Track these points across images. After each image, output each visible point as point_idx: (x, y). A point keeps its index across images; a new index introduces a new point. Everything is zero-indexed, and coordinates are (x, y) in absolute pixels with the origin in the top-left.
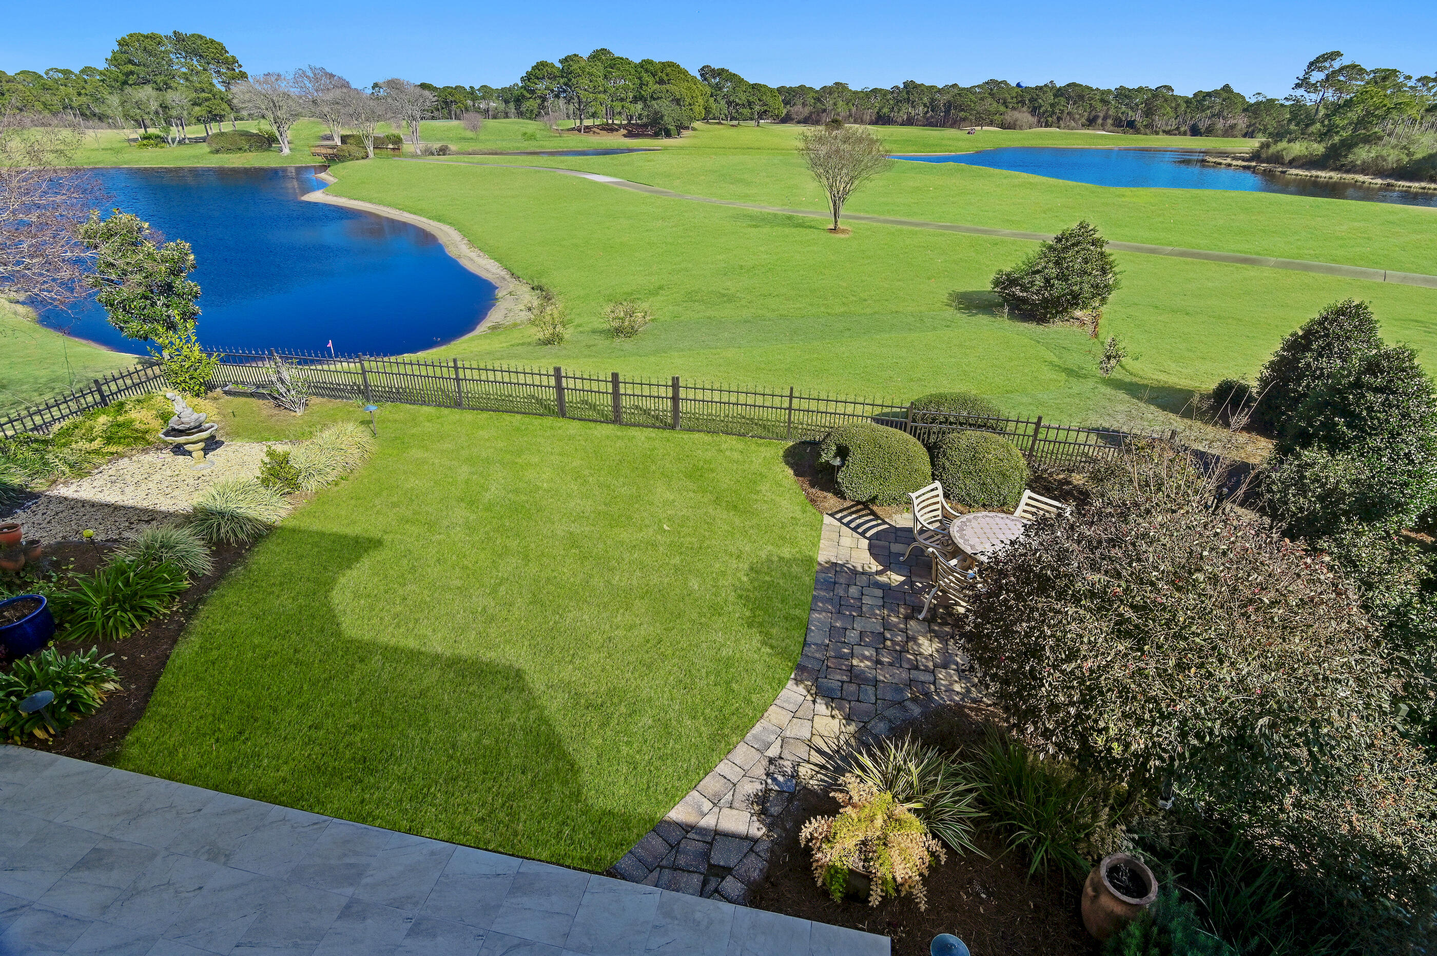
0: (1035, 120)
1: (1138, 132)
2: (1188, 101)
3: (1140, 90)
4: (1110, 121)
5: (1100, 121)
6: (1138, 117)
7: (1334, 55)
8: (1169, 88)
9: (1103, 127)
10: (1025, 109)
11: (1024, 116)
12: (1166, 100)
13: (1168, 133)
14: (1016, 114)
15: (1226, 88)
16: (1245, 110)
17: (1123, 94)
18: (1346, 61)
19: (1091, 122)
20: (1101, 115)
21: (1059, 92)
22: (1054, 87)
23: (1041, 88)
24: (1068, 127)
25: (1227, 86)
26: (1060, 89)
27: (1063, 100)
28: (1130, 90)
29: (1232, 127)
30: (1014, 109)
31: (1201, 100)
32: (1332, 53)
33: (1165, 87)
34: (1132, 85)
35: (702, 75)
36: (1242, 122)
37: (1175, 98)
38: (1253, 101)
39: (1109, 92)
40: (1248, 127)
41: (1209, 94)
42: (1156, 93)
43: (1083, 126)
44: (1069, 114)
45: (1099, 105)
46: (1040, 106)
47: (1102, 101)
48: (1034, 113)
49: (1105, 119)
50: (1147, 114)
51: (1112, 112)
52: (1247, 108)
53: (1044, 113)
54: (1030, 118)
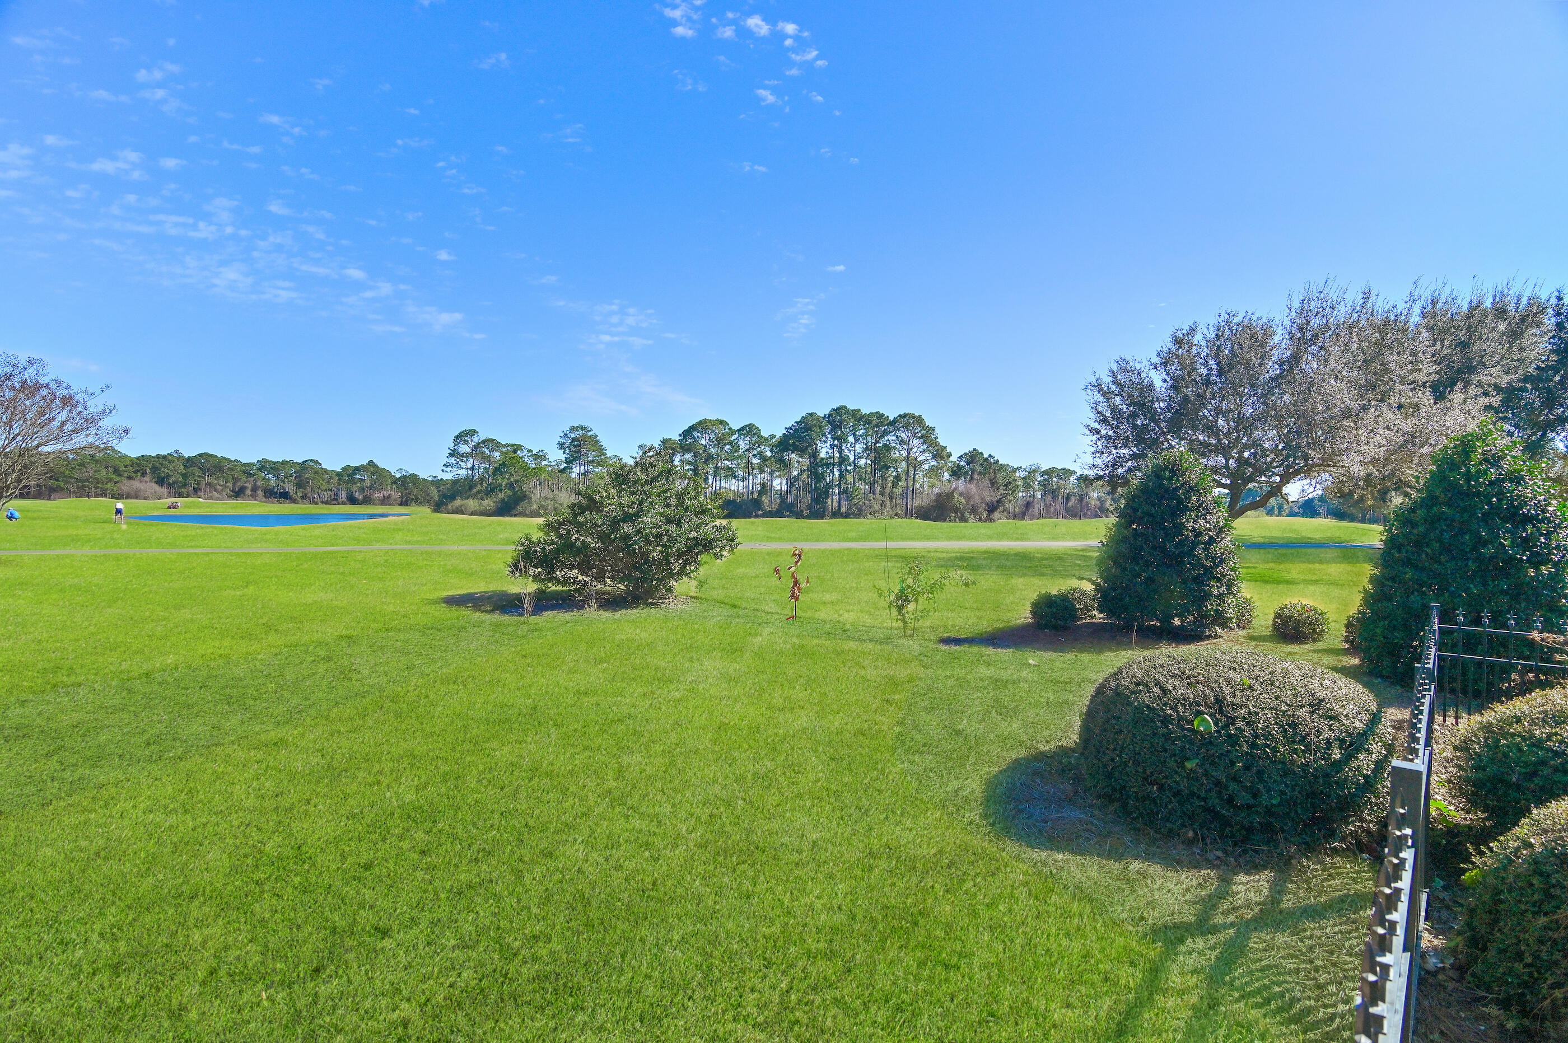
0: (164, 490)
1: (294, 501)
2: (338, 474)
3: (285, 463)
4: (260, 493)
5: (248, 492)
6: (290, 488)
7: (472, 432)
8: (316, 462)
9: (254, 496)
10: (147, 478)
11: (149, 486)
12: (316, 472)
13: (327, 503)
14: (136, 484)
15: (371, 463)
16: (395, 483)
17: (265, 466)
18: (483, 435)
19: (238, 493)
20: (249, 485)
21: (190, 462)
22: (180, 457)
23: (164, 457)
24: (211, 498)
25: (371, 462)
26: (189, 459)
27: (197, 472)
28: (275, 463)
29: (389, 497)
30: (130, 478)
31: (349, 474)
32: (470, 430)
33: (311, 460)
36: (396, 495)
37: (326, 471)
38: (398, 476)
39: (250, 465)
40: (402, 497)
41: (357, 468)
42: (304, 466)
43: (229, 497)
44: (208, 484)
45: (243, 477)
46: (168, 476)
47: (244, 472)
48: (160, 482)
49: (254, 489)
50: (300, 485)
51: (260, 483)
52: (395, 481)
53: (174, 483)
54: (156, 487)
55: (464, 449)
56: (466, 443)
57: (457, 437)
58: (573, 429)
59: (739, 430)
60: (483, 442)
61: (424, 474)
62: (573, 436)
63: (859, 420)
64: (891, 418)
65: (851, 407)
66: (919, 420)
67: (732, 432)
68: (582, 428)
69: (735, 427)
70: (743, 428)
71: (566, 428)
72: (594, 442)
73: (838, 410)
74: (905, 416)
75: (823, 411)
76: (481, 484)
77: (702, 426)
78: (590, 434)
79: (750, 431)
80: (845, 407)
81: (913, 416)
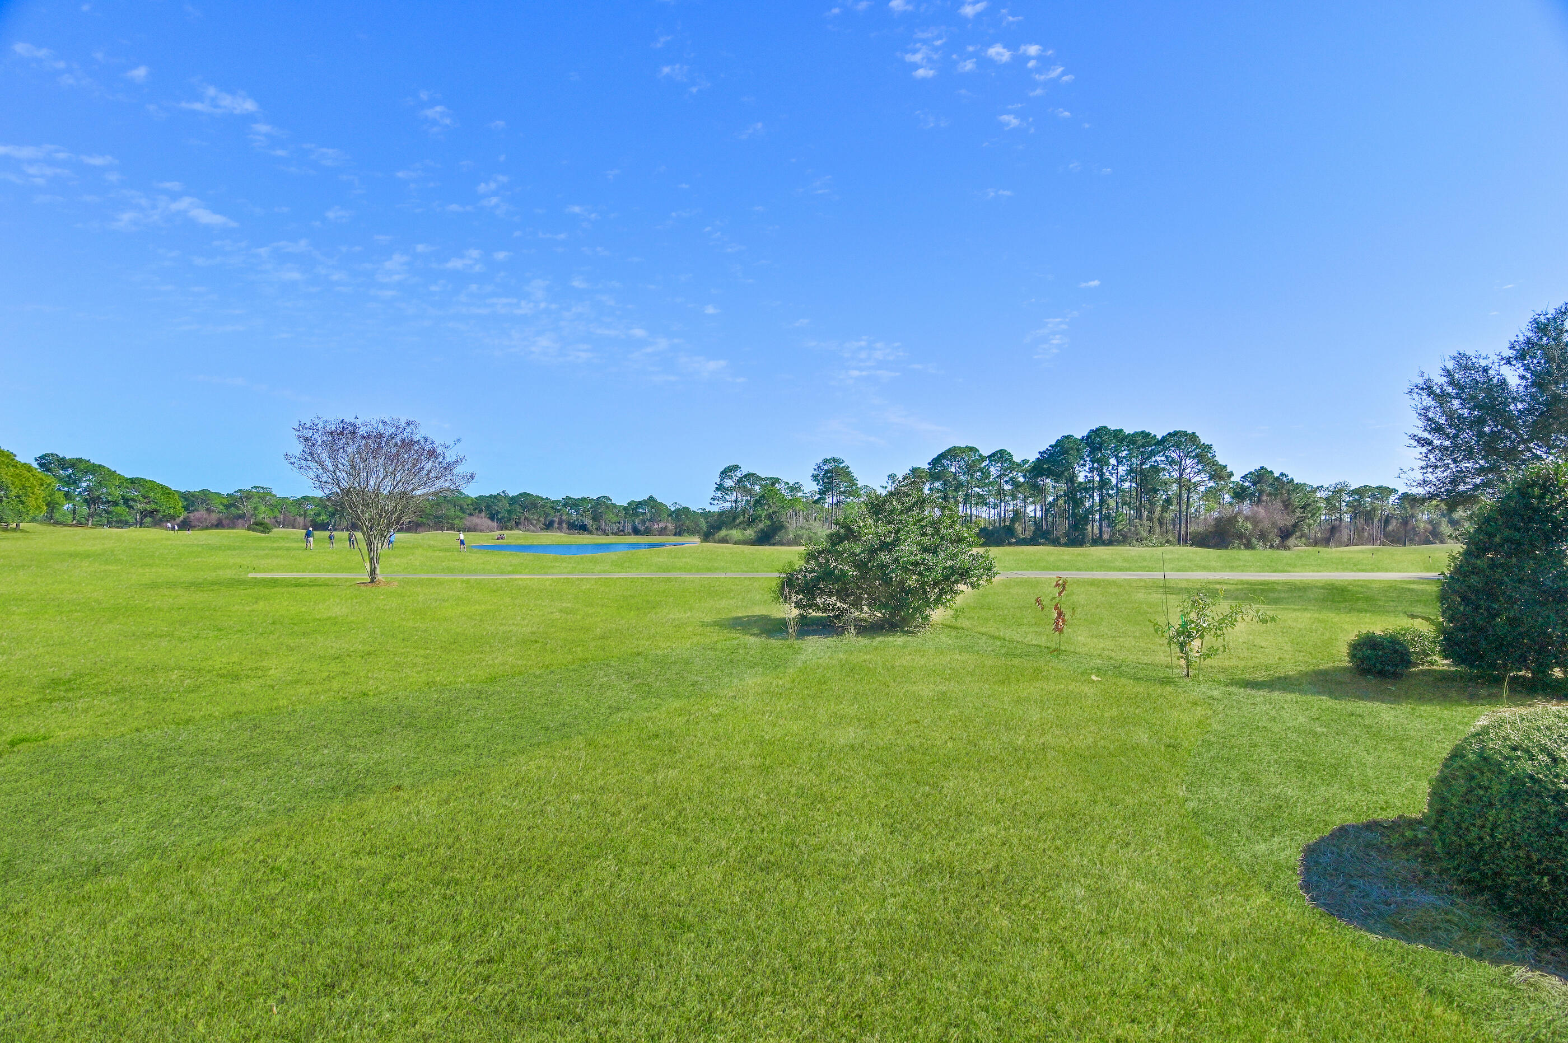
0: (495, 524)
1: (590, 533)
2: (625, 508)
3: (583, 499)
4: (564, 525)
5: (556, 525)
6: (587, 521)
7: (736, 468)
8: (608, 498)
9: (560, 529)
10: (483, 514)
11: (483, 521)
12: (608, 507)
13: (616, 534)
14: (475, 519)
17: (570, 503)
18: (744, 471)
19: (548, 526)
20: (556, 519)
21: (513, 500)
22: (506, 497)
23: (495, 497)
24: (528, 530)
25: (651, 497)
26: (513, 498)
27: (519, 509)
28: (576, 500)
29: (666, 528)
30: (471, 514)
31: (634, 507)
32: (734, 466)
33: (604, 497)
34: (576, 495)
35: (41, 465)
36: (671, 526)
37: (615, 506)
38: (672, 509)
39: (557, 502)
40: (676, 528)
41: (640, 503)
42: (598, 502)
43: (542, 529)
44: (526, 519)
45: (552, 512)
46: (498, 512)
47: (553, 508)
48: (492, 517)
49: (560, 523)
50: (595, 519)
51: (564, 517)
52: (671, 514)
53: (502, 518)
54: (490, 522)
55: (729, 483)
56: (730, 477)
57: (722, 473)
58: (826, 461)
59: (989, 457)
60: (745, 476)
61: (694, 507)
62: (826, 468)
63: (1121, 441)
64: (1159, 437)
65: (1112, 427)
66: (1193, 438)
67: (982, 459)
68: (834, 460)
69: (986, 452)
70: (994, 454)
71: (820, 461)
72: (846, 473)
73: (1099, 432)
74: (1175, 433)
75: (1080, 433)
76: (744, 515)
77: (951, 454)
78: (842, 465)
79: (1002, 457)
80: (1105, 427)
81: (1185, 434)
